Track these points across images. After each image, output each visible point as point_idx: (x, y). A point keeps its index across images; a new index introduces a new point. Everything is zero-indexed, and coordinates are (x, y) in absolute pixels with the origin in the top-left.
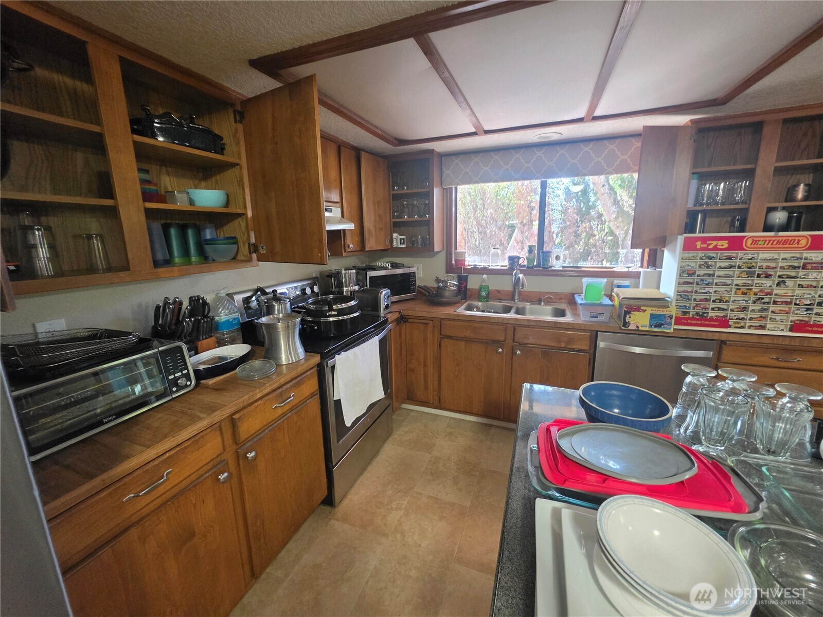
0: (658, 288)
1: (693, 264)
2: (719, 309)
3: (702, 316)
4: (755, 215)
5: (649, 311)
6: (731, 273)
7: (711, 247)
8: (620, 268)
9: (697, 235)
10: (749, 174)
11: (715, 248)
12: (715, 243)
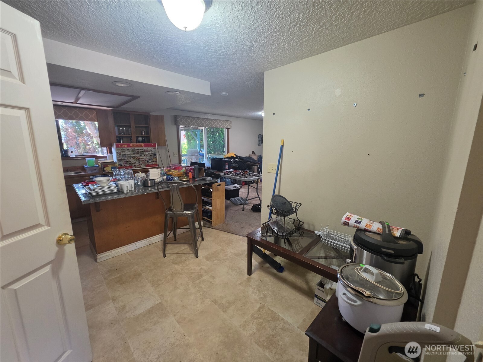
0: (113, 160)
1: (120, 152)
2: (129, 163)
3: (126, 166)
4: (134, 138)
5: (110, 166)
6: (130, 154)
7: (123, 146)
8: (100, 155)
9: (122, 143)
10: (130, 127)
11: (124, 147)
12: (124, 145)
